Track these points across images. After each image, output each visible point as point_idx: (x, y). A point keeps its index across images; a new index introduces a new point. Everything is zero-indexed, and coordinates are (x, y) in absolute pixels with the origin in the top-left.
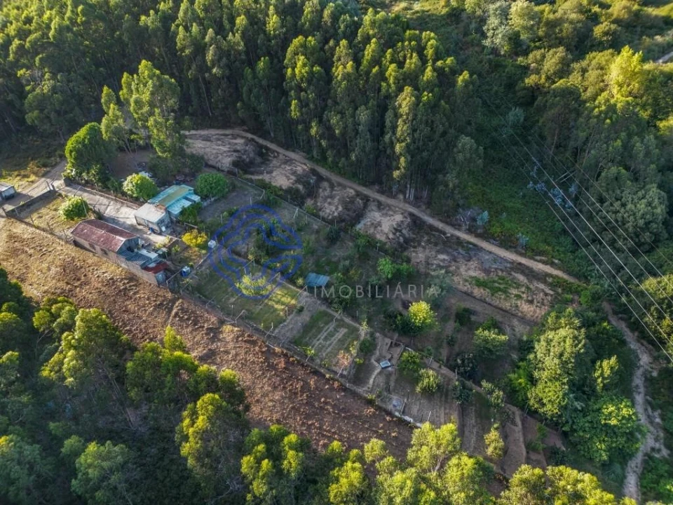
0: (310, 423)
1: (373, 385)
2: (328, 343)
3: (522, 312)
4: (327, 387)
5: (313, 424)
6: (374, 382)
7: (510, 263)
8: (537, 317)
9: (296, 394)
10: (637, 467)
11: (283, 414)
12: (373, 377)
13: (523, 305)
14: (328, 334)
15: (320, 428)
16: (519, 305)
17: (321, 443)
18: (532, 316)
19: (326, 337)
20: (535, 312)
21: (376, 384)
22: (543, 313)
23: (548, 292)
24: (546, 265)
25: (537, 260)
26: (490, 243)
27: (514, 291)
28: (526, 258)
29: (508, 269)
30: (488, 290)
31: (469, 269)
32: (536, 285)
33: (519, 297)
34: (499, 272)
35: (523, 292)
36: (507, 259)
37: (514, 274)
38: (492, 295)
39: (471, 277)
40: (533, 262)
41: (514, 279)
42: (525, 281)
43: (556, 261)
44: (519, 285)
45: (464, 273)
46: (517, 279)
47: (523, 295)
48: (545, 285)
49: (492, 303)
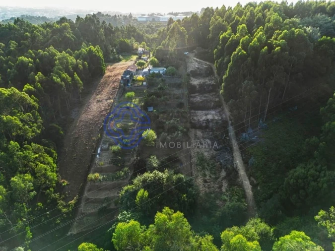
1: (109, 138)
3: (195, 181)
4: (99, 125)
5: (83, 127)
11: (84, 120)
13: (200, 179)
15: (82, 129)
16: (199, 177)
17: (76, 131)
20: (200, 185)
22: (201, 189)
23: (222, 188)
24: (251, 184)
25: (249, 179)
26: (242, 155)
27: (207, 173)
28: (247, 173)
29: (225, 167)
30: (198, 162)
31: (208, 152)
32: (224, 182)
33: (205, 175)
34: (218, 163)
35: (211, 177)
36: (235, 165)
37: (223, 171)
38: (197, 165)
39: (202, 154)
40: (247, 178)
41: (218, 170)
42: (222, 177)
43: (259, 188)
44: (215, 174)
45: (204, 151)
46: (220, 172)
47: (208, 177)
48: (227, 186)
49: (193, 168)
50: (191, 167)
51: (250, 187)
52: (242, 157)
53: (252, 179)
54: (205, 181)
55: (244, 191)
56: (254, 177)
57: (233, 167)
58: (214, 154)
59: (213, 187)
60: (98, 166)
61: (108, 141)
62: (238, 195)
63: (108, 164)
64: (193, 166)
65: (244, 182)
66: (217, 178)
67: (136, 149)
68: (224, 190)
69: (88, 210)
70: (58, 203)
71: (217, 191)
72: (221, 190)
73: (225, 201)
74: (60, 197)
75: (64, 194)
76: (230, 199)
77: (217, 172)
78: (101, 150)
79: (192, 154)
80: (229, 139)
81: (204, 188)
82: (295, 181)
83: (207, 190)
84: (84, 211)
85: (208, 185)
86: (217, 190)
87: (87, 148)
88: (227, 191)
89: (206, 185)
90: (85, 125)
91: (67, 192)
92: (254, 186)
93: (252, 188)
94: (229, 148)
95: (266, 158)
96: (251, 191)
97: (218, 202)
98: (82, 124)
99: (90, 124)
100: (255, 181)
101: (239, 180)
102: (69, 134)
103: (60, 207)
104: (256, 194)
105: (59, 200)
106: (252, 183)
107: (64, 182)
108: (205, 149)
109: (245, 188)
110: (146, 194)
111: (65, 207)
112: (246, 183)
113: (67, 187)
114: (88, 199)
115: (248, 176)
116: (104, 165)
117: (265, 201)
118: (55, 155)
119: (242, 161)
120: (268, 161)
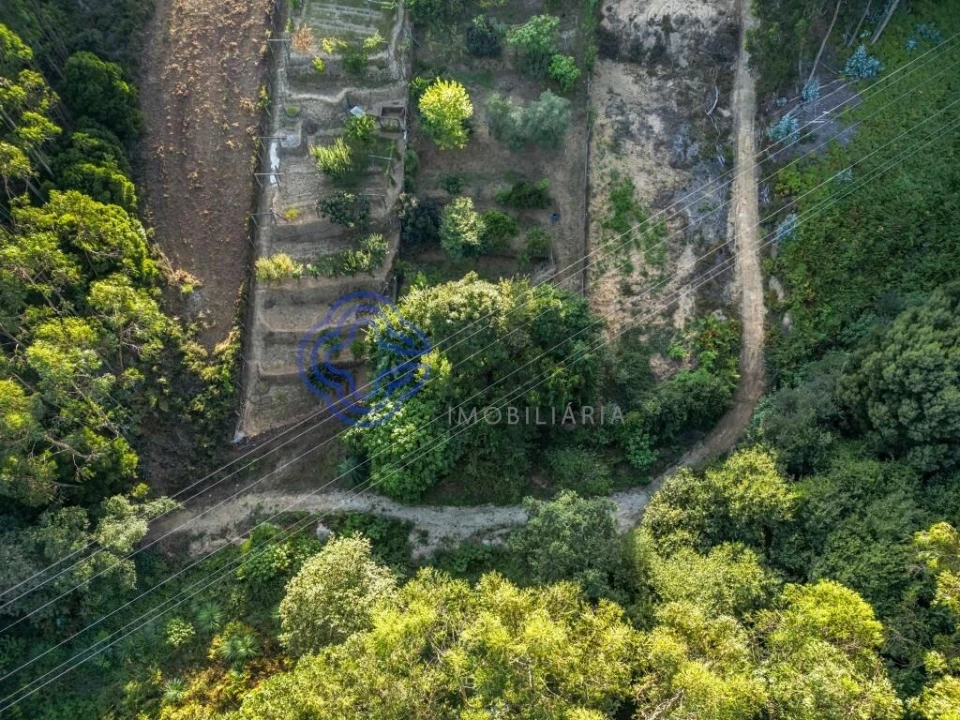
0: (195, 43)
1: (299, 101)
2: (339, 22)
3: (596, 285)
4: (255, 40)
5: (195, 47)
6: (306, 100)
7: (721, 237)
8: (598, 311)
9: (227, 11)
10: (383, 510)
11: (192, 11)
12: (315, 96)
13: (612, 281)
14: (356, 17)
15: (194, 57)
16: (608, 274)
17: (174, 65)
18: (595, 303)
19: (349, 16)
20: (607, 303)
21: (304, 103)
22: (610, 318)
23: (676, 317)
24: (765, 304)
25: (766, 285)
26: (760, 190)
27: (637, 258)
28: (761, 264)
29: (697, 237)
30: (612, 215)
31: (650, 173)
32: (683, 293)
33: (628, 269)
34: (677, 223)
35: (645, 274)
36: (730, 231)
37: (689, 250)
38: (606, 226)
39: (629, 181)
40: (758, 278)
41: (673, 251)
42: (681, 273)
43: (787, 320)
44: (659, 263)
45: (633, 167)
46: (678, 257)
47: (636, 276)
48: (692, 309)
49: (592, 234)
50: (587, 229)
51: (762, 311)
52: (761, 197)
53: (775, 284)
54: (627, 291)
55: (739, 328)
56: (781, 280)
57: (723, 240)
58: (670, 181)
59: (648, 312)
60: (282, 223)
61: (298, 115)
62: (718, 347)
63: (312, 212)
64: (593, 226)
65: (746, 293)
66: (663, 280)
67: (402, 149)
68: (679, 322)
69: (278, 367)
70: (183, 354)
71: (657, 326)
72: (671, 324)
73: (678, 360)
74: (185, 331)
75: (195, 318)
76: (695, 355)
77: (668, 255)
78: (282, 153)
79: (595, 179)
80: (730, 119)
81: (621, 314)
82: (900, 372)
83: (629, 320)
84: (265, 369)
85: (634, 304)
86: (660, 321)
87: (228, 148)
88: (687, 328)
89: (628, 301)
90: (202, 37)
91: (201, 315)
92: (774, 312)
93: (767, 317)
94: (721, 159)
95: (837, 212)
96: (760, 328)
97: (656, 362)
98: (188, 28)
99: (221, 31)
100: (781, 295)
101: (733, 286)
102: (152, 79)
103: (194, 366)
104: (773, 341)
105: (184, 342)
106: (770, 299)
107: (182, 281)
108: (640, 162)
109: (745, 315)
110: (446, 367)
111: (207, 360)
112: (753, 297)
113: (197, 298)
114: (271, 334)
115: (763, 273)
116: (300, 215)
117: (794, 365)
118: (129, 188)
119: (755, 213)
120: (841, 225)
